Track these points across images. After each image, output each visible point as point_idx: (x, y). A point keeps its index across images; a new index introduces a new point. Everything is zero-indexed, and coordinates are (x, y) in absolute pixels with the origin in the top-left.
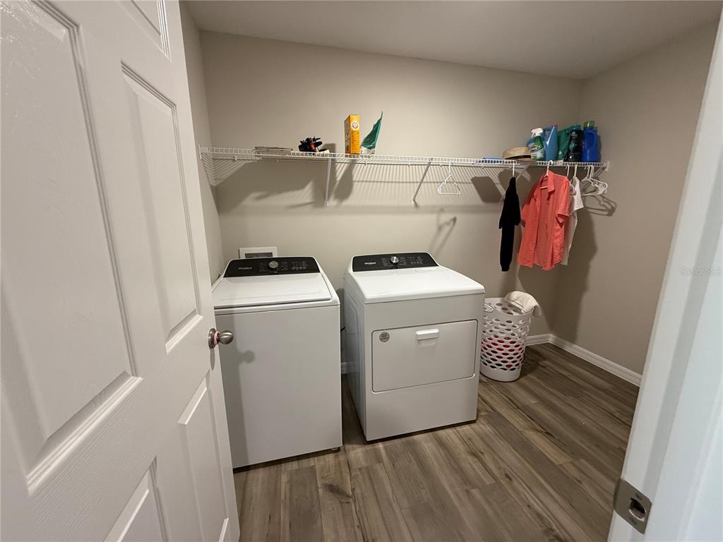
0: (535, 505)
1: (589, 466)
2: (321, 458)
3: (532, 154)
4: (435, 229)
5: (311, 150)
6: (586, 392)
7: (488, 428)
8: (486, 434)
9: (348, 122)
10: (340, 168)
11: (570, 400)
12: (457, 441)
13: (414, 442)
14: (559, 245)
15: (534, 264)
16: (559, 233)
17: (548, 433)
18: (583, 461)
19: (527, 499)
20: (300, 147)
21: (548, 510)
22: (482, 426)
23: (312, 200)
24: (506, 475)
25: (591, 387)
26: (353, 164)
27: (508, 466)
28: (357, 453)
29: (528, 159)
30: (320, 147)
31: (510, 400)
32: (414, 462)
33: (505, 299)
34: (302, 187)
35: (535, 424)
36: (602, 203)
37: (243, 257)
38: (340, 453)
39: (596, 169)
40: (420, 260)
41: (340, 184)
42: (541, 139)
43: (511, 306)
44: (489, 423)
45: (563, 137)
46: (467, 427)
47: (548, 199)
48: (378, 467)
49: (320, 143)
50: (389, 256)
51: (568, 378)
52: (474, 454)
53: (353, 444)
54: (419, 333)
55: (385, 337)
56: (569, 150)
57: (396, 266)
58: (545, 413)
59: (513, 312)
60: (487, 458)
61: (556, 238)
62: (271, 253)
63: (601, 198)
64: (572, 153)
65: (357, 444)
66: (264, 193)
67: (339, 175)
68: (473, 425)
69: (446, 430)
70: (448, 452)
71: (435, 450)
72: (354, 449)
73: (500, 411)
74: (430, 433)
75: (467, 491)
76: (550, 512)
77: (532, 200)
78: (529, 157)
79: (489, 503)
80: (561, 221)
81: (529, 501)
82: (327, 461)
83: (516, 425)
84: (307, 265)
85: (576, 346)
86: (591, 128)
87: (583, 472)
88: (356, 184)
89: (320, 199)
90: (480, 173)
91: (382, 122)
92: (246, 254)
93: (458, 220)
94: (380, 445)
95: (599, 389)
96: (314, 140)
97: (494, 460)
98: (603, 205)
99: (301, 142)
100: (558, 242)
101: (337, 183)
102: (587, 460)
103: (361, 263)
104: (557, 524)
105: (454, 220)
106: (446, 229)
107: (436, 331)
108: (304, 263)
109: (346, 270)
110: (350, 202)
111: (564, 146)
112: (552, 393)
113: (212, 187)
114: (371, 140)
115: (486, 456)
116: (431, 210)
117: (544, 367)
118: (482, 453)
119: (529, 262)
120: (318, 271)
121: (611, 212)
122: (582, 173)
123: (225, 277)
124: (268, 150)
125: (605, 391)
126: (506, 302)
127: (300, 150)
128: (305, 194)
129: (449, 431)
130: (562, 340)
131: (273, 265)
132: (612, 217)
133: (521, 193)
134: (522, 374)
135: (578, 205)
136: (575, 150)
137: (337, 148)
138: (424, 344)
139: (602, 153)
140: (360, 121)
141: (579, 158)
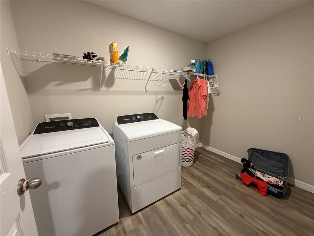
0: (212, 223)
1: (226, 198)
2: (108, 231)
3: (192, 70)
4: (155, 102)
5: (90, 59)
6: (217, 166)
7: (186, 190)
8: (186, 194)
9: (111, 46)
10: (107, 71)
11: (212, 170)
12: (175, 201)
13: (156, 207)
14: (204, 107)
15: (194, 116)
16: (204, 103)
17: (208, 187)
18: (223, 196)
19: (208, 221)
20: (83, 57)
21: (217, 224)
22: (183, 190)
23: (92, 87)
24: (198, 212)
25: (218, 163)
26: (114, 69)
27: (198, 207)
28: (128, 222)
29: (191, 72)
30: (96, 58)
31: (192, 175)
32: (158, 218)
33: (185, 131)
34: (86, 79)
35: (203, 184)
36: (215, 91)
37: (48, 120)
38: (118, 225)
39: (213, 77)
40: (150, 117)
41: (107, 79)
42: (194, 64)
43: (187, 134)
44: (186, 188)
45: (201, 64)
46: (178, 192)
47: (199, 88)
48: (140, 227)
49: (96, 56)
50: (136, 116)
51: (210, 161)
52: (183, 205)
53: (125, 217)
54: (156, 153)
55: (139, 157)
56: (204, 70)
57: (139, 120)
58: (205, 178)
59: (188, 136)
60: (189, 206)
61: (203, 105)
62: (68, 117)
63: (215, 89)
64: (205, 71)
65: (127, 216)
66: (61, 82)
67: (107, 74)
68: (180, 191)
69: (169, 196)
70: (173, 208)
71: (166, 208)
72: (126, 220)
73: (189, 181)
74: (162, 200)
75: (184, 226)
76: (218, 225)
77: (192, 89)
78: (191, 71)
79: (194, 229)
80: (205, 98)
81: (210, 223)
82: (111, 232)
83: (196, 186)
84: (92, 123)
85: (210, 147)
86: (210, 62)
87: (224, 201)
88: (116, 80)
89: (97, 86)
90: (172, 78)
91: (129, 48)
92: (50, 118)
93: (164, 98)
94: (140, 214)
95: (220, 163)
96: (92, 53)
97: (192, 206)
98: (216, 92)
99: (84, 54)
100: (204, 106)
101: (106, 79)
102: (224, 196)
103: (122, 120)
104: (222, 230)
105: (163, 98)
106: (160, 102)
107: (163, 151)
108: (89, 122)
109: (114, 123)
110: (113, 88)
111: (202, 68)
112: (206, 168)
113: (21, 77)
114: (124, 57)
115: (188, 205)
116: (153, 93)
117: (200, 157)
118: (186, 204)
119: (192, 115)
120: (98, 125)
121: (219, 94)
122: (209, 79)
123: (34, 134)
124: (63, 56)
125: (223, 164)
126: (185, 132)
127: (84, 58)
128: (88, 84)
129: (171, 196)
130: (205, 145)
131: (70, 124)
132: (219, 96)
133: (188, 86)
134: (194, 162)
135: (209, 92)
136: (206, 69)
137: (105, 59)
138: (158, 158)
139: (214, 72)
140: (118, 46)
141: (207, 73)
